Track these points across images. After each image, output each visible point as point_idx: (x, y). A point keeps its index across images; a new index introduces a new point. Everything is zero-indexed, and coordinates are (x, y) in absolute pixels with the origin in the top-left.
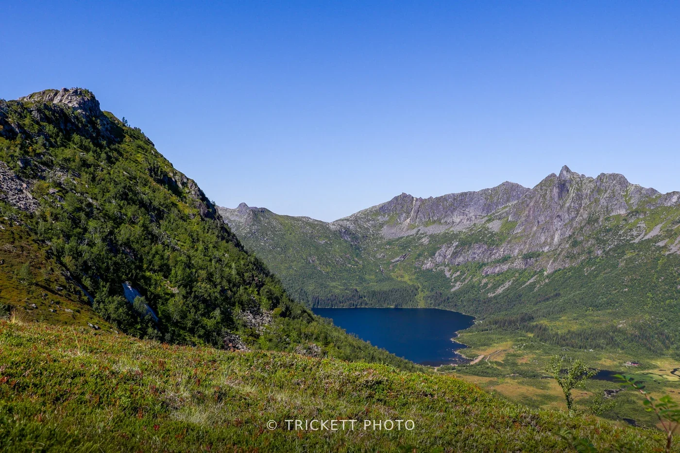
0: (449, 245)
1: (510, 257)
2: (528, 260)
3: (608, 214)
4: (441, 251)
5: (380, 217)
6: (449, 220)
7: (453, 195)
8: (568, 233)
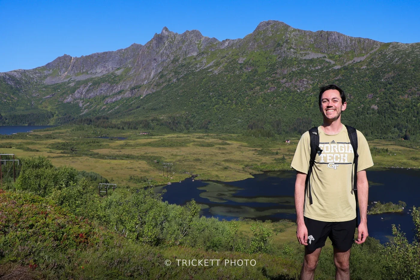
0: (85, 86)
1: (123, 91)
2: (133, 91)
3: (186, 56)
4: (79, 89)
5: (45, 71)
6: (94, 71)
7: (98, 53)
8: (160, 70)
